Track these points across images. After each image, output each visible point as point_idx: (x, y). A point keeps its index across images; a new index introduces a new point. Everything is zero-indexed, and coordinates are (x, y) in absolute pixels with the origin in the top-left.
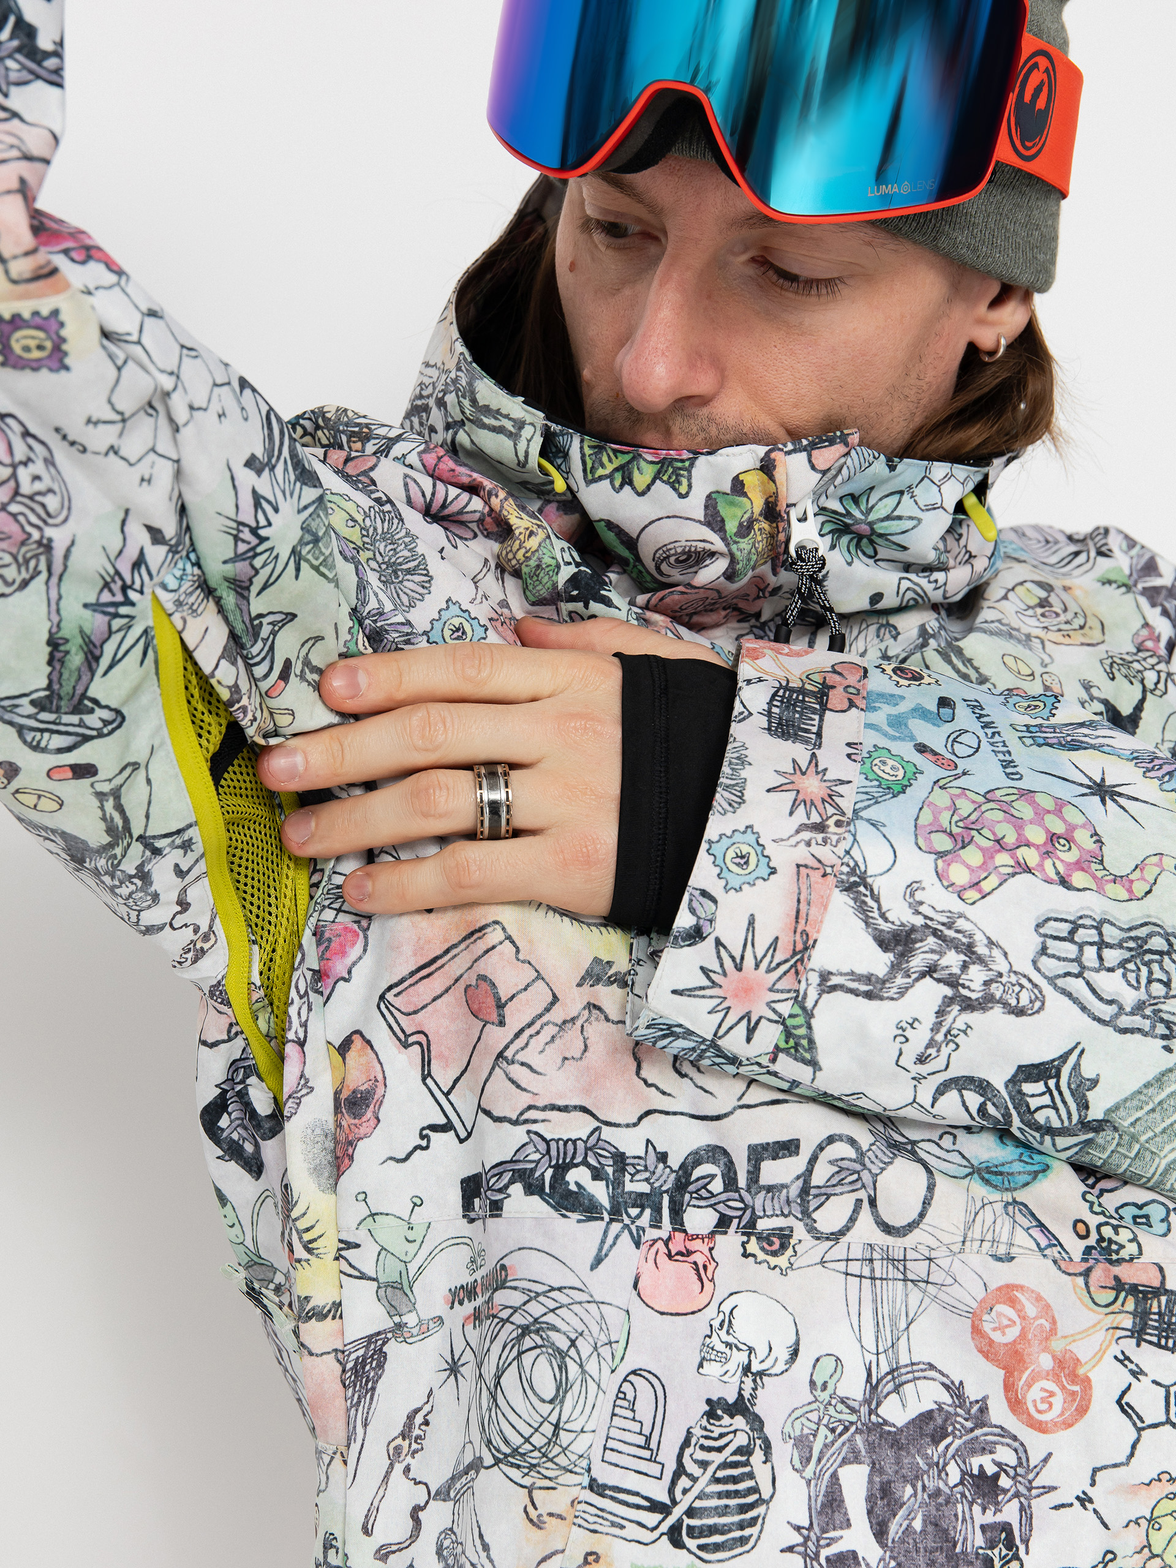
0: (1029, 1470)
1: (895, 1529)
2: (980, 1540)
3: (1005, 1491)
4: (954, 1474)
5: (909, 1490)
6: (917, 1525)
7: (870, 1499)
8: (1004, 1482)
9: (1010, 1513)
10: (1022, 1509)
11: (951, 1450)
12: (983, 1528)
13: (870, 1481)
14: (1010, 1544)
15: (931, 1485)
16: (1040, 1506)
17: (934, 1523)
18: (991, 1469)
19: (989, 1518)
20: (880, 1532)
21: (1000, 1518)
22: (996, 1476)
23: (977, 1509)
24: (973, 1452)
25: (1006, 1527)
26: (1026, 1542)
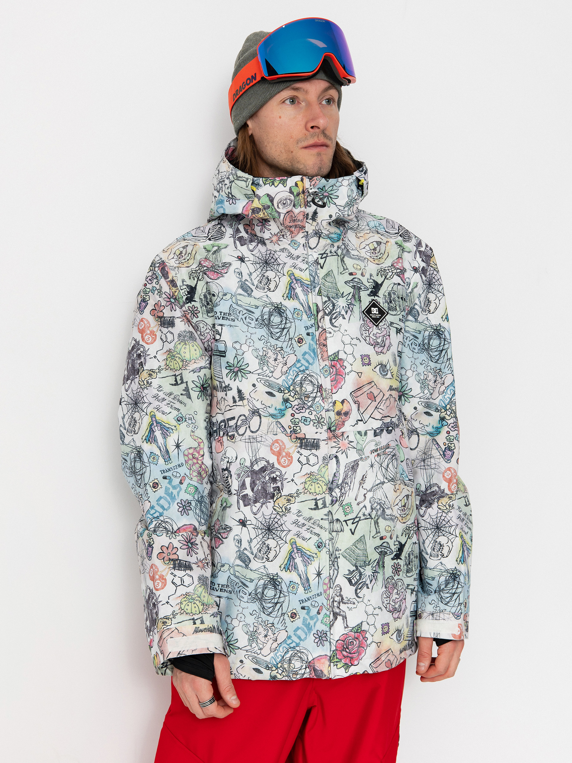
0: (282, 476)
1: (255, 489)
2: (272, 490)
3: (278, 480)
4: (267, 478)
5: (258, 482)
6: (260, 488)
7: (251, 483)
8: (278, 478)
9: (279, 484)
10: (281, 483)
11: (267, 474)
12: (273, 488)
13: (251, 480)
14: (279, 490)
15: (262, 481)
16: (285, 482)
17: (262, 487)
18: (275, 476)
19: (275, 485)
20: (253, 490)
21: (277, 485)
22: (276, 477)
23: (272, 484)
24: (272, 473)
25: (278, 487)
26: (282, 489)
